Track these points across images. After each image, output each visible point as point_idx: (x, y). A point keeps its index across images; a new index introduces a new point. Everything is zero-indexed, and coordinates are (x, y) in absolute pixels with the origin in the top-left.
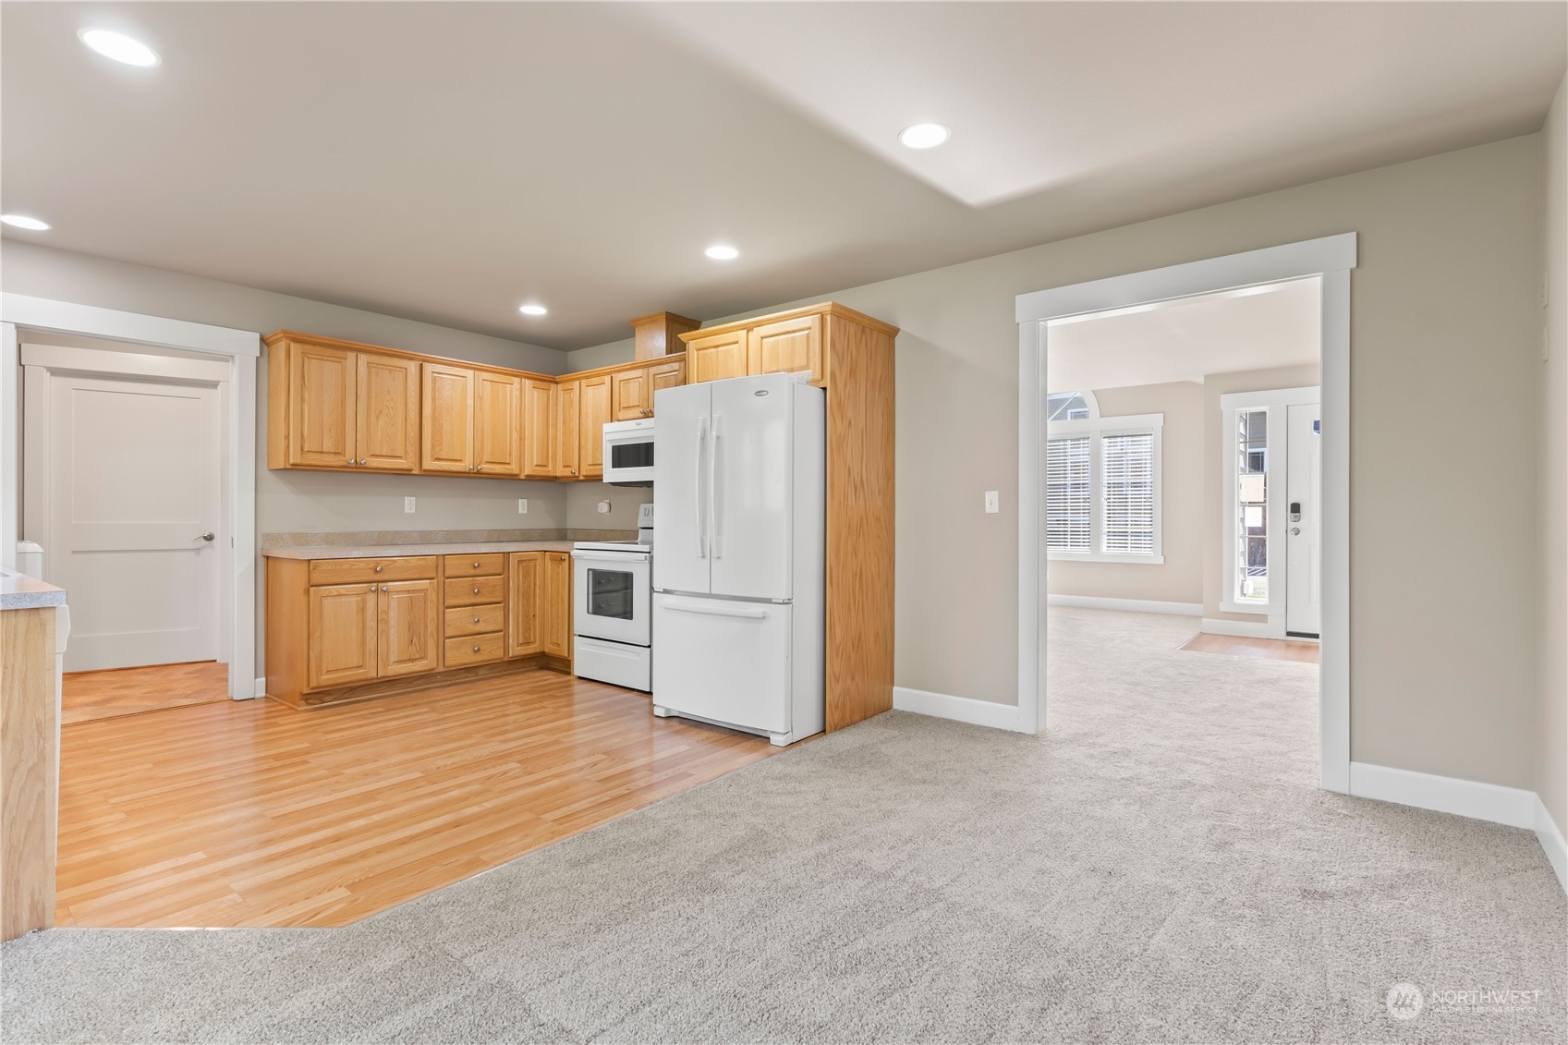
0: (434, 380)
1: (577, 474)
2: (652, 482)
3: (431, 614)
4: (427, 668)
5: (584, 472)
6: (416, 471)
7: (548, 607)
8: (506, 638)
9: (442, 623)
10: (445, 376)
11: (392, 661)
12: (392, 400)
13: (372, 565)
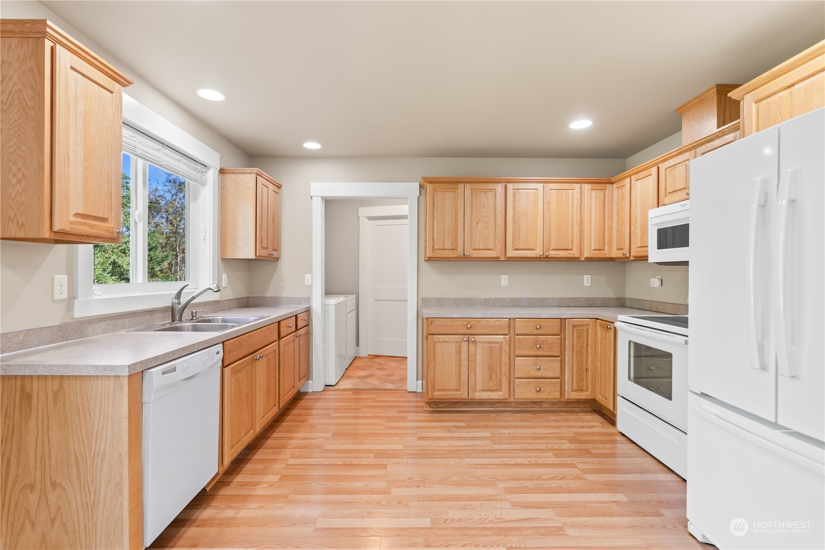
0: (514, 194)
1: (628, 255)
2: (688, 262)
3: (505, 359)
4: (502, 398)
5: (633, 254)
6: (502, 258)
7: (599, 364)
8: (562, 384)
9: (511, 367)
10: (523, 191)
11: (478, 389)
12: (486, 211)
13: (465, 323)
